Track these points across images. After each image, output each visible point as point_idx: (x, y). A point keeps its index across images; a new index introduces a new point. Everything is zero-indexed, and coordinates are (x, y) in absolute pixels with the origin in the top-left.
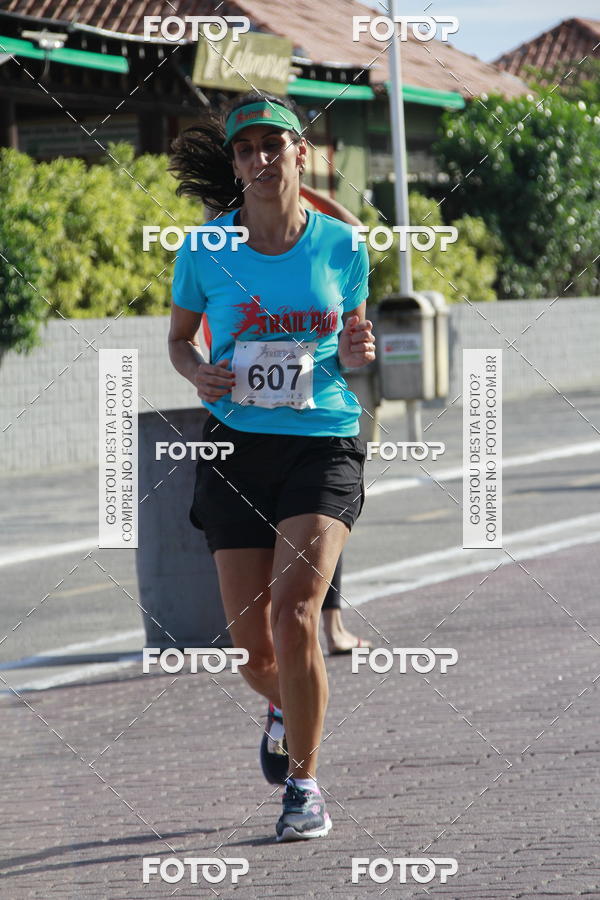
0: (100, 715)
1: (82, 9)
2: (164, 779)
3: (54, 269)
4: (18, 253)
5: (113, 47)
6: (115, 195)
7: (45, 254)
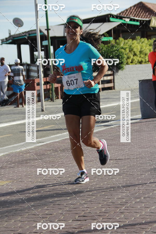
0: (134, 128)
1: (132, 15)
2: (145, 139)
3: (127, 57)
4: (121, 54)
5: (137, 21)
6: (137, 45)
7: (126, 54)
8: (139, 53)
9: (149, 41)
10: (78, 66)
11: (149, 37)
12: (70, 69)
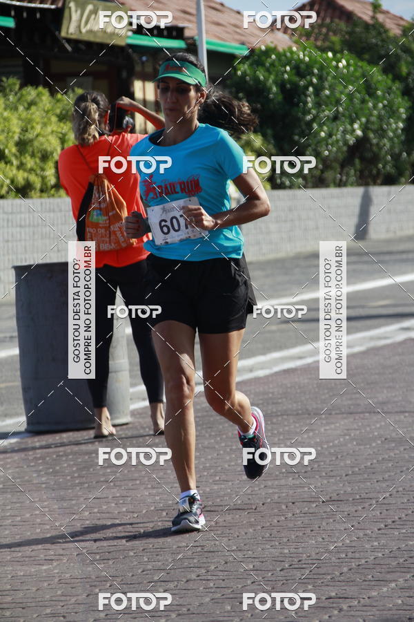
5: (5, 10)
6: (6, 114)
8: (14, 150)
9: (58, 101)
10: (187, 182)
11: (56, 82)
12: (166, 188)
